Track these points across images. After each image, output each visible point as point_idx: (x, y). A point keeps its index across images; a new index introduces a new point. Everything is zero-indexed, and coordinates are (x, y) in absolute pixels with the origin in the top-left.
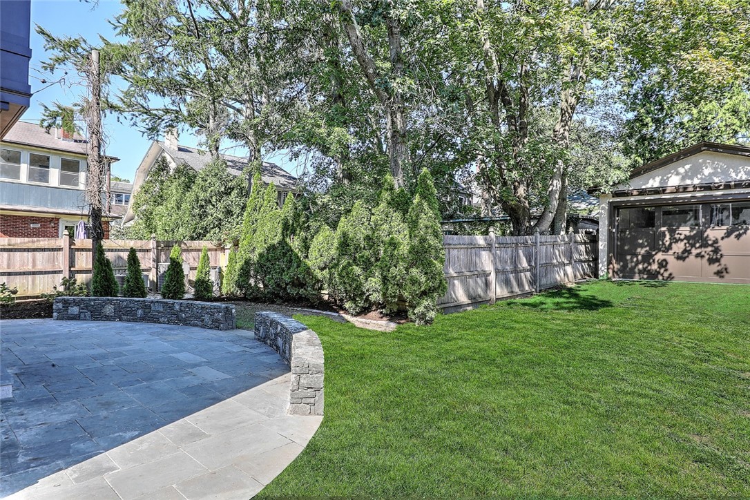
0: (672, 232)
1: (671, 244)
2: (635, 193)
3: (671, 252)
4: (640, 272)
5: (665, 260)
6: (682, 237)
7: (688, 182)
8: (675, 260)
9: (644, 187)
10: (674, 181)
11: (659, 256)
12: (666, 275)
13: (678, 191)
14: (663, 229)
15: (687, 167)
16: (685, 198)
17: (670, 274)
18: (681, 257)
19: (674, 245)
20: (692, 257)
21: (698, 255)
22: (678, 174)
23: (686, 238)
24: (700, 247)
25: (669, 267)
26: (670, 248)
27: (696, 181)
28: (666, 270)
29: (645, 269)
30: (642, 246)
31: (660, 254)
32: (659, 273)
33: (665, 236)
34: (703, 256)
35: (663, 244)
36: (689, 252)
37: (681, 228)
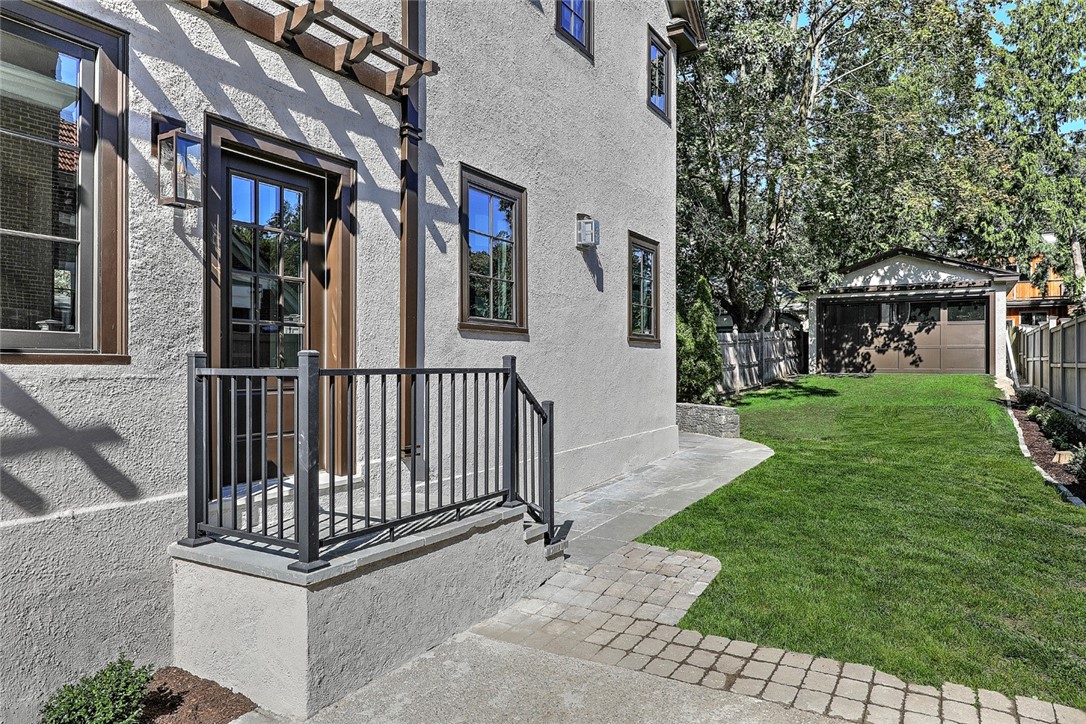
0: (874, 328)
1: (872, 339)
2: (842, 291)
3: (873, 346)
4: (847, 365)
5: (868, 353)
6: (882, 332)
7: (887, 282)
8: (876, 353)
9: (849, 285)
10: (875, 281)
11: (863, 350)
12: (869, 367)
13: (878, 291)
14: (866, 325)
15: (886, 268)
16: (885, 297)
17: (873, 366)
18: (881, 351)
19: (875, 340)
20: (890, 351)
21: (896, 348)
22: (878, 275)
23: (886, 332)
24: (898, 341)
25: (871, 359)
26: (872, 342)
27: (894, 282)
28: (869, 363)
29: (850, 362)
30: (847, 341)
31: (864, 347)
32: (863, 365)
33: (867, 331)
34: (900, 349)
35: (866, 338)
36: (889, 346)
37: (881, 324)
